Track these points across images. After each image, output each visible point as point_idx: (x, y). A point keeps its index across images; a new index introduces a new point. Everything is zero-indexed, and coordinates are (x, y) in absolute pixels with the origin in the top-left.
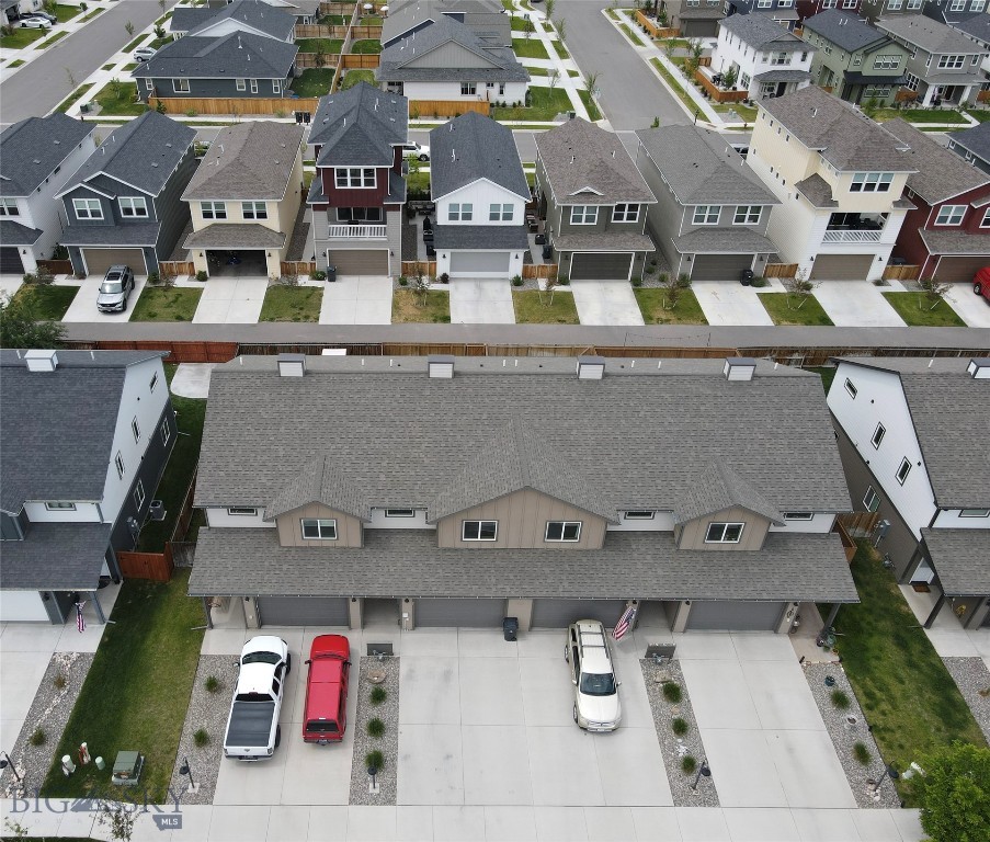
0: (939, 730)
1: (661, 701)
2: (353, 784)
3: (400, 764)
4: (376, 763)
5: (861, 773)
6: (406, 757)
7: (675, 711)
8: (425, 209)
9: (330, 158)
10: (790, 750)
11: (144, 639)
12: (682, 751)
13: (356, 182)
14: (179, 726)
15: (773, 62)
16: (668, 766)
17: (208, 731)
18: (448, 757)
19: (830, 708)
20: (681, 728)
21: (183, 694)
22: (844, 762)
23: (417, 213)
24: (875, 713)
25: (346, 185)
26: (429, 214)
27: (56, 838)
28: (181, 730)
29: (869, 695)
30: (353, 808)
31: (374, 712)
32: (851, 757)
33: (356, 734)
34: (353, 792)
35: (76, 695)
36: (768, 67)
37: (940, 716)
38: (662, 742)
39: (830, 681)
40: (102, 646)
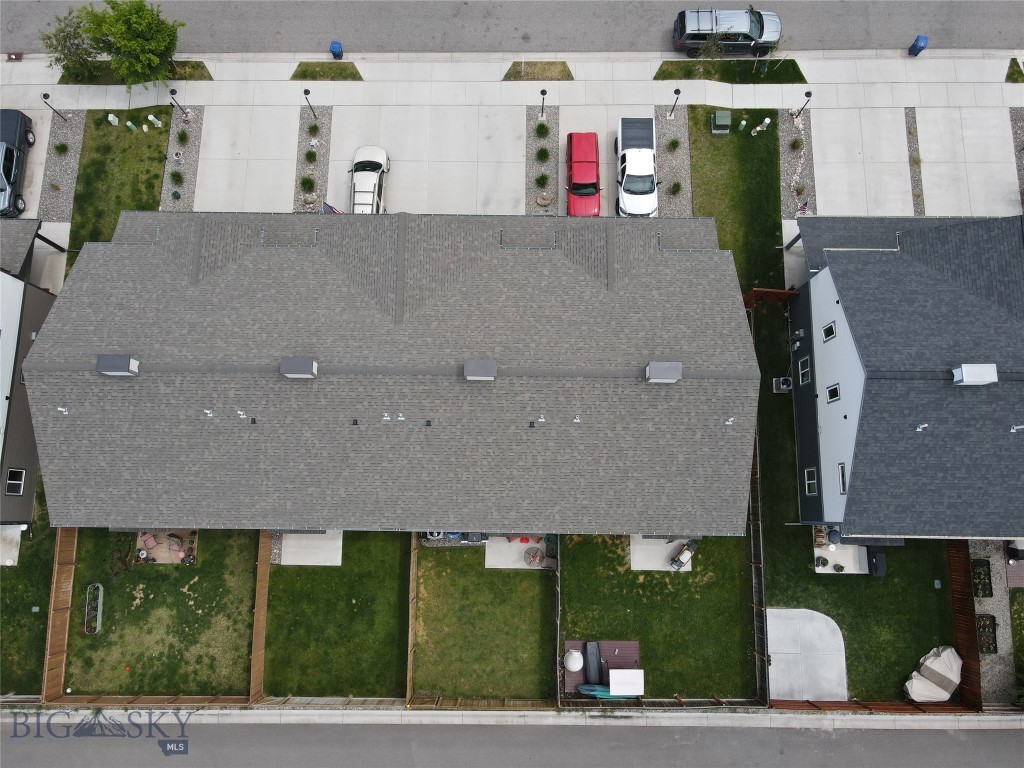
0: (113, 160)
1: (318, 182)
2: (558, 119)
3: (524, 133)
4: (542, 131)
5: (190, 130)
6: (520, 137)
7: (310, 171)
10: (234, 144)
11: (746, 235)
12: (314, 142)
14: (694, 160)
16: (329, 134)
17: (670, 157)
18: (489, 138)
19: (187, 177)
20: (311, 157)
21: (698, 186)
22: (198, 137)
24: (154, 171)
27: (754, 83)
28: (691, 157)
29: (150, 186)
30: (556, 104)
31: (544, 169)
32: (191, 140)
33: (558, 155)
34: (557, 114)
35: (783, 184)
37: (105, 172)
38: (328, 150)
39: (176, 196)
40: (779, 227)
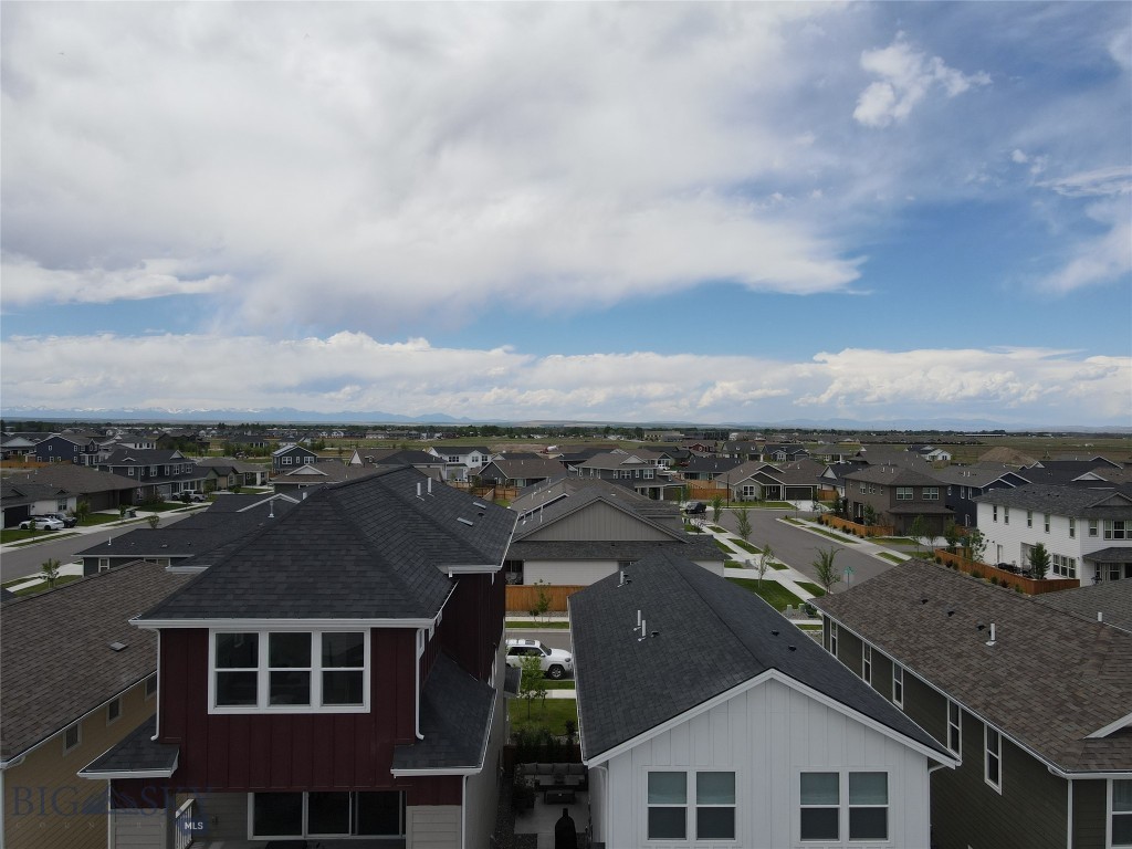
8: (559, 785)
9: (193, 598)
13: (290, 688)
15: (1108, 535)
23: (539, 799)
25: (252, 698)
26: (572, 800)
36: (1100, 543)
